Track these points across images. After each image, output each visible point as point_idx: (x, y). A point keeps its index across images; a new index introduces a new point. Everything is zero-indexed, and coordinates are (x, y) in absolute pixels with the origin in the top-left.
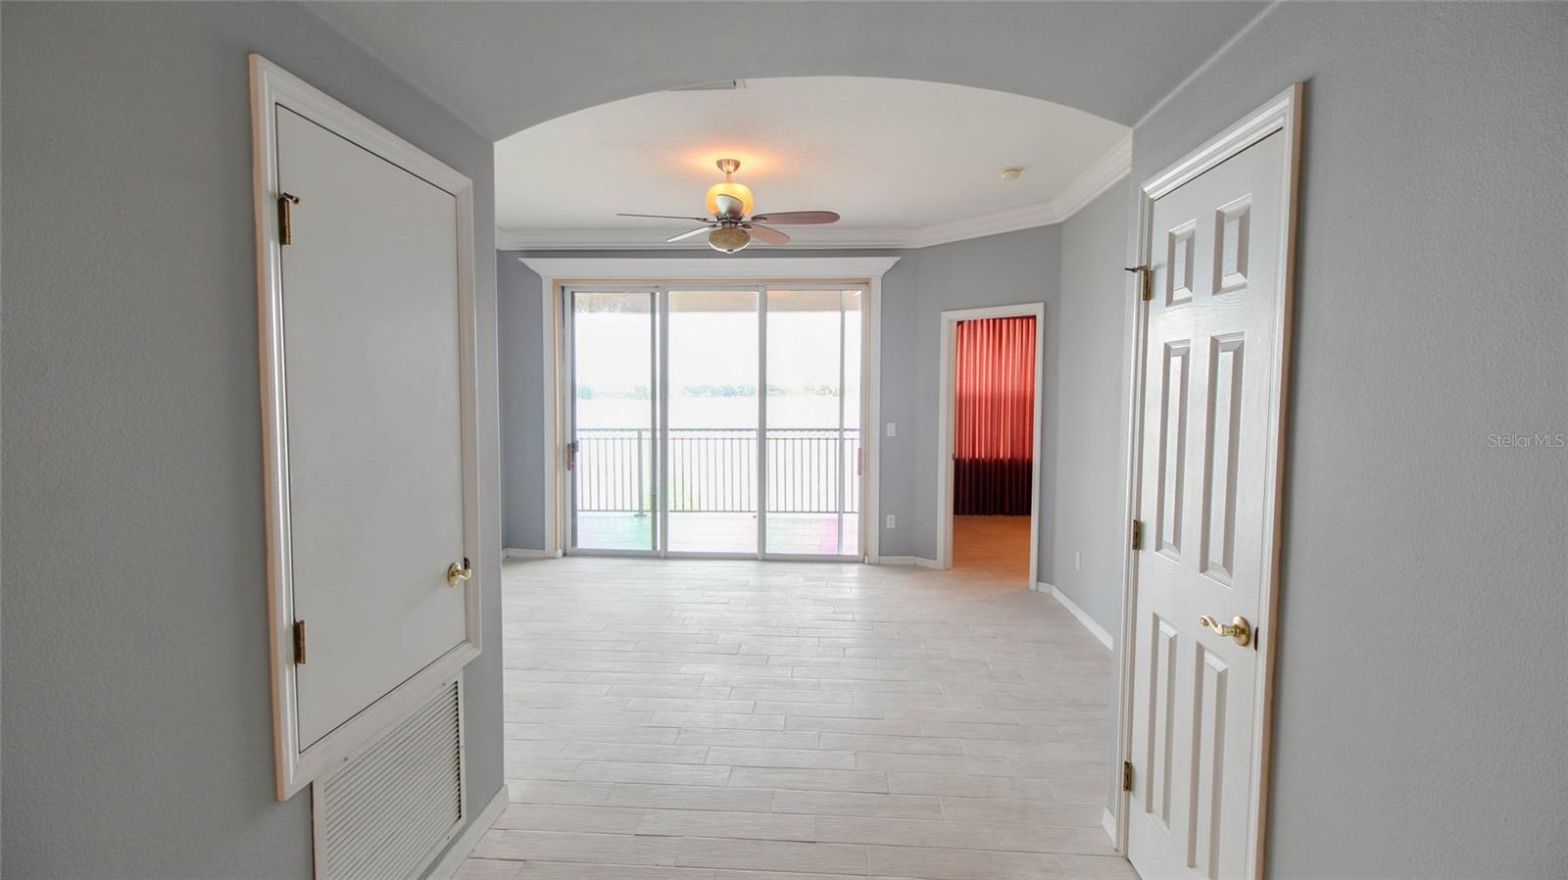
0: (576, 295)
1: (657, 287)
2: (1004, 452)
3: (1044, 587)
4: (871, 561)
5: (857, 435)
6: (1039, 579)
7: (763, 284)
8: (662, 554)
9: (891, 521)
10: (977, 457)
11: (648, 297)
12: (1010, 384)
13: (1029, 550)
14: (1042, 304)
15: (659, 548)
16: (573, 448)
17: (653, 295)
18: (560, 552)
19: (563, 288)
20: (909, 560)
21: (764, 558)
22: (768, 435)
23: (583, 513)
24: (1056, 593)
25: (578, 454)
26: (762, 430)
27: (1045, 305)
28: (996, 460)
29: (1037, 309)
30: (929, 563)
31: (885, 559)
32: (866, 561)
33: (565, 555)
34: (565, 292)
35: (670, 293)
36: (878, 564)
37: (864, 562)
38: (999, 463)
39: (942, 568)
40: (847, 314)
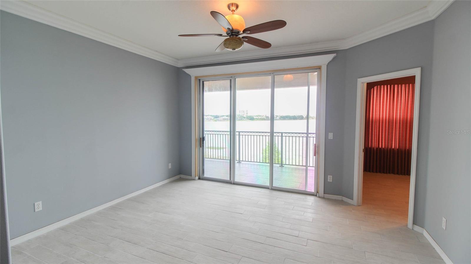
0: (205, 82)
1: (232, 77)
2: (395, 145)
3: (417, 228)
4: (320, 196)
5: (314, 135)
6: (415, 223)
7: (274, 72)
8: (233, 182)
9: (330, 179)
10: (380, 147)
11: (229, 81)
12: (398, 114)
13: (408, 197)
14: (420, 68)
15: (232, 180)
16: (203, 139)
17: (231, 80)
18: (197, 178)
19: (200, 80)
20: (339, 198)
21: (273, 189)
22: (275, 134)
23: (206, 159)
24: (425, 234)
25: (205, 141)
26: (272, 133)
27: (422, 69)
28: (390, 149)
29: (416, 72)
30: (349, 201)
31: (327, 196)
32: (317, 195)
33: (199, 179)
34: (201, 82)
35: (236, 79)
36: (323, 198)
37: (316, 196)
38: (392, 151)
39: (356, 205)
40: (311, 87)
